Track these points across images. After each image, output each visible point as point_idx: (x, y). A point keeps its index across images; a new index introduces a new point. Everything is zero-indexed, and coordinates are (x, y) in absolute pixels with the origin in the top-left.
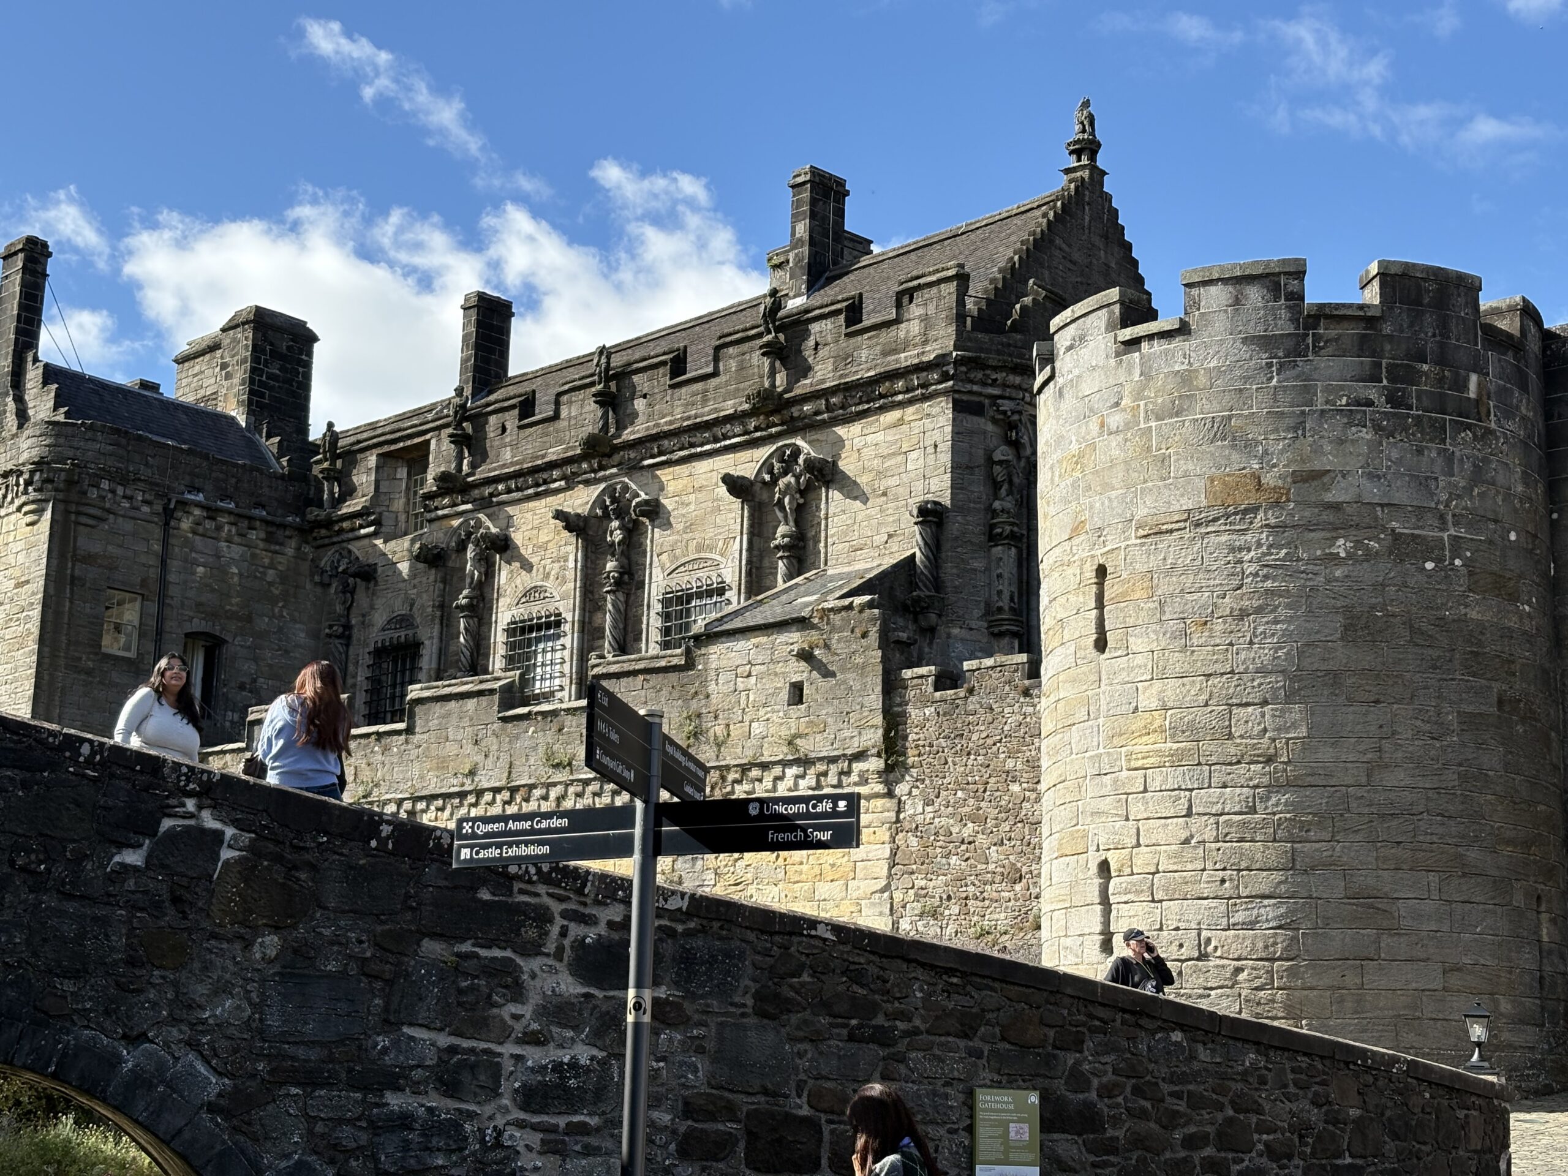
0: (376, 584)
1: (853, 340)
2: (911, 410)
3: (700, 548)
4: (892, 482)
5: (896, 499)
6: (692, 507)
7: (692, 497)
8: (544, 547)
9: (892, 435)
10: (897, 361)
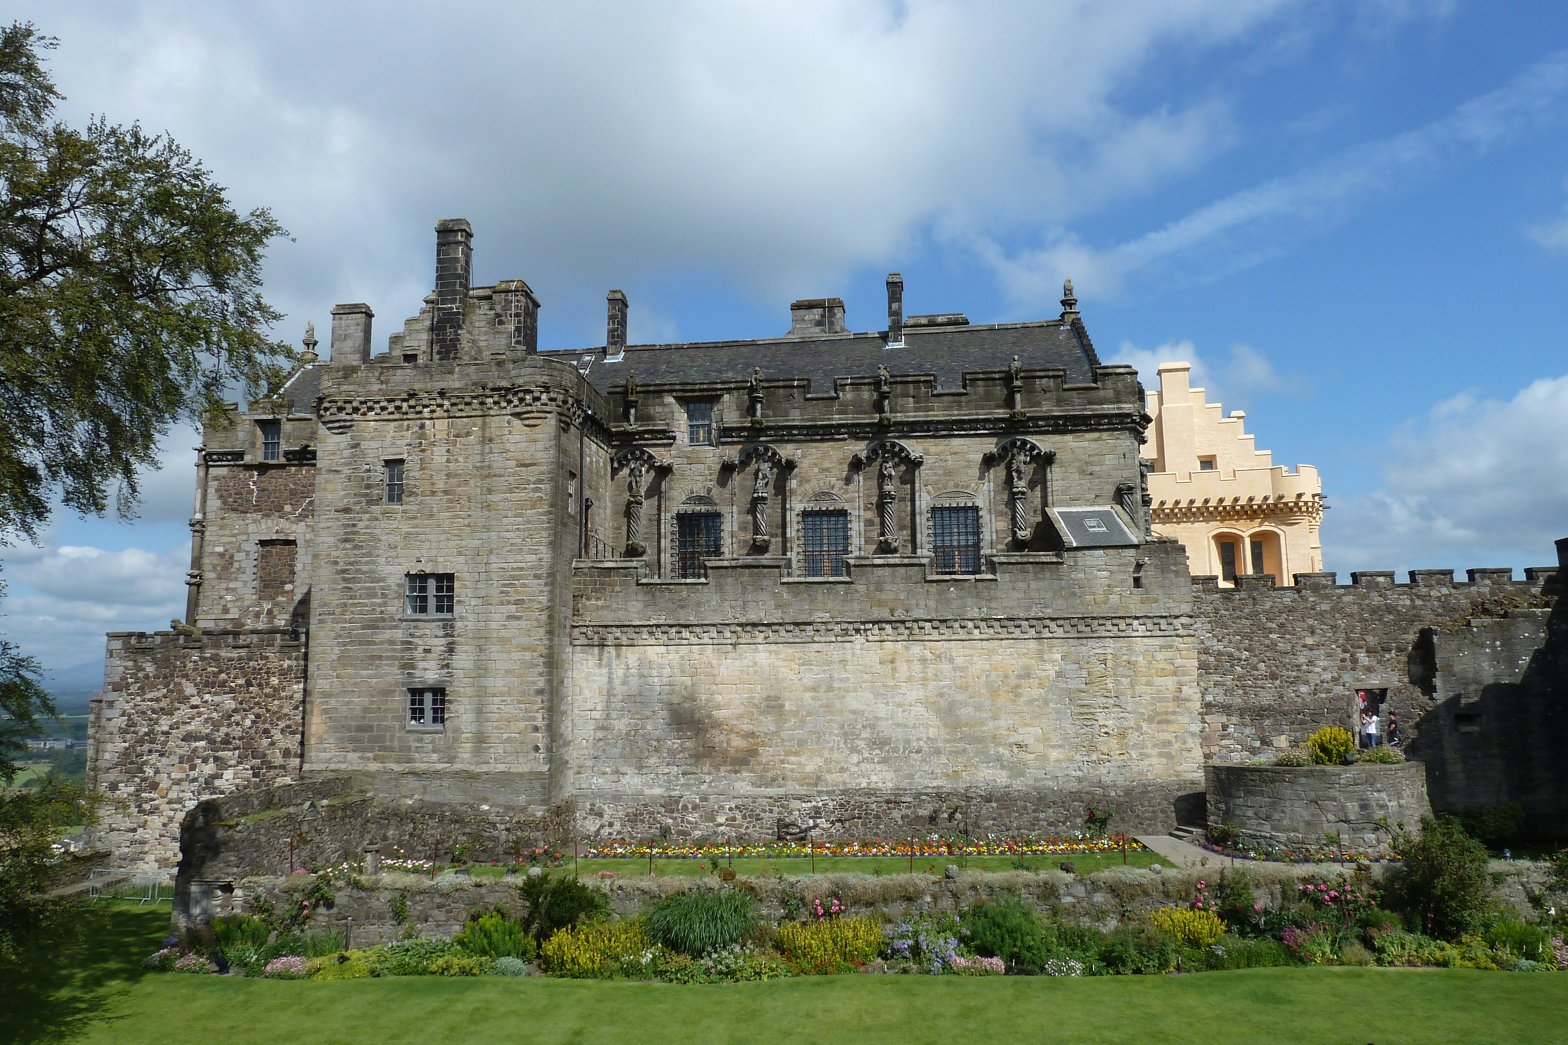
0: (673, 474)
1: (1067, 393)
2: (1105, 435)
3: (956, 486)
4: (1098, 468)
5: (1099, 477)
6: (950, 463)
7: (949, 457)
8: (827, 470)
9: (1094, 445)
10: (1103, 409)
